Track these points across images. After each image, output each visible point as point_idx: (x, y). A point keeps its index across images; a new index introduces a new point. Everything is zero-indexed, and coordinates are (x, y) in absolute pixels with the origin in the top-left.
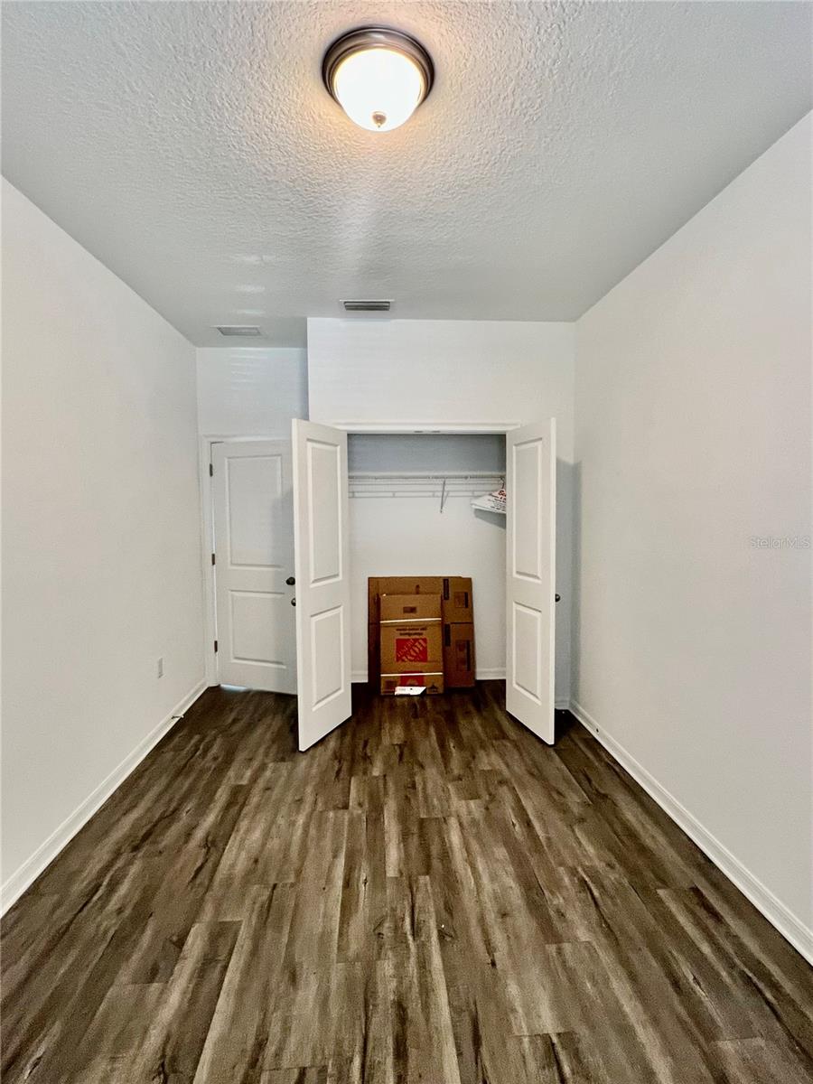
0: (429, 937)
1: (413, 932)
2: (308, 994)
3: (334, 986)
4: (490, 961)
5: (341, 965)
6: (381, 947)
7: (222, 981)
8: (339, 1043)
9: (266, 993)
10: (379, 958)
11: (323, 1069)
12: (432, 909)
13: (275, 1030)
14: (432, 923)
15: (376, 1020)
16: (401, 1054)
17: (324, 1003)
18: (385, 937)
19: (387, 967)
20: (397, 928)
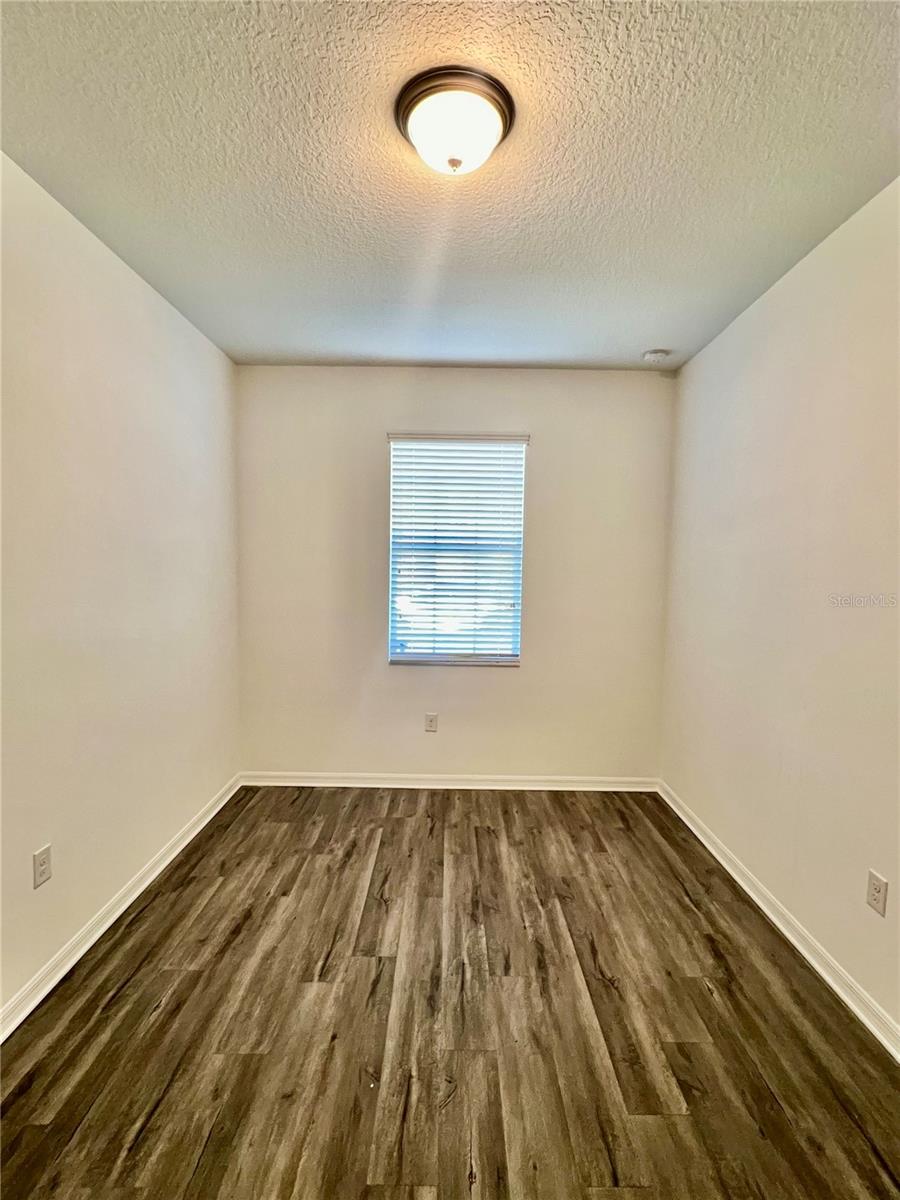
0: (392, 1073)
1: (409, 1081)
2: (517, 1023)
3: (495, 1029)
4: (336, 1041)
5: (491, 1048)
6: (448, 1066)
7: (607, 1039)
8: (483, 987)
9: (557, 1027)
10: (452, 1053)
11: (492, 973)
12: (379, 1114)
13: (537, 1001)
14: (383, 1092)
15: (454, 999)
16: (436, 980)
17: (501, 1016)
18: (444, 1077)
19: (443, 1043)
20: (428, 1087)
